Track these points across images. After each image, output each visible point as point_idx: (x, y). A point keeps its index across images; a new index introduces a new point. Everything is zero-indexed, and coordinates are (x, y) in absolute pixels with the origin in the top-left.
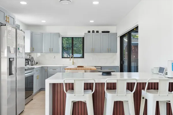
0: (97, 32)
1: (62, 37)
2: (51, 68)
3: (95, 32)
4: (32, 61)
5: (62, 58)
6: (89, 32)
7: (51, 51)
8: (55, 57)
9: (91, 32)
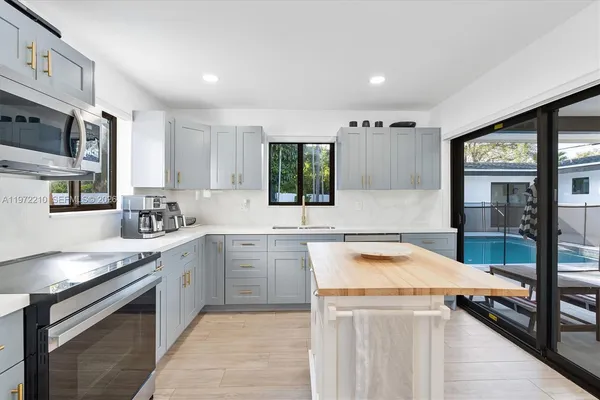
0: (379, 124)
1: (270, 144)
2: (235, 238)
3: (372, 125)
4: (173, 218)
5: (270, 204)
6: (353, 124)
7: (237, 182)
8: (248, 201)
9: (360, 124)
